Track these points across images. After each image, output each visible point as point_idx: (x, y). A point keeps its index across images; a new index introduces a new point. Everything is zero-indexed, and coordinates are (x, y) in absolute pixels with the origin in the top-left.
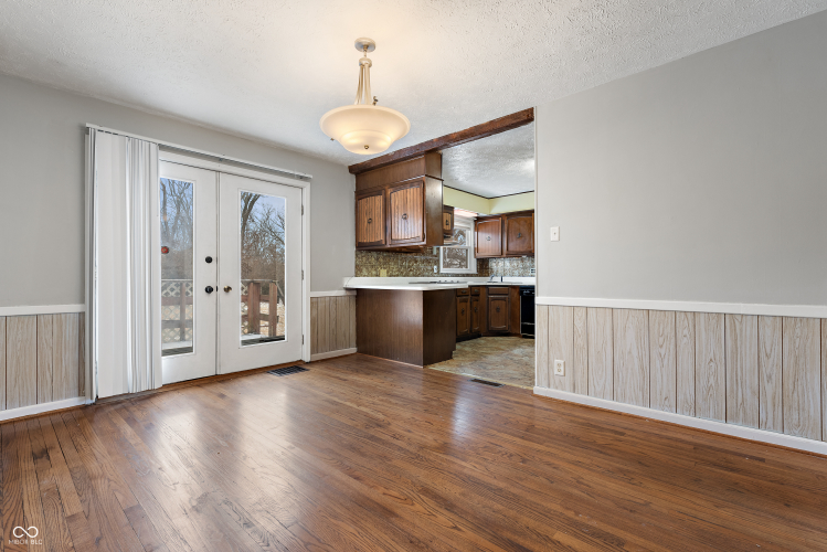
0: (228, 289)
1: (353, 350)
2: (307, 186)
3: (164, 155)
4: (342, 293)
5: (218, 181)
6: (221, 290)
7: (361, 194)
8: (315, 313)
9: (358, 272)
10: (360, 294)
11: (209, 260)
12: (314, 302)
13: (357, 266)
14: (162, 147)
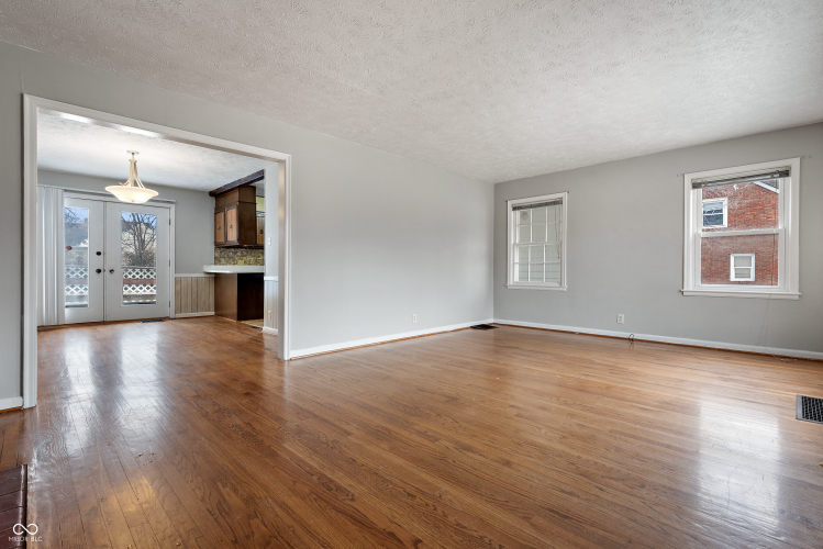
0: (111, 271)
1: (213, 313)
2: (173, 207)
3: (66, 194)
4: (203, 275)
5: (105, 207)
6: (107, 272)
7: (218, 210)
8: (178, 287)
9: (217, 261)
10: (217, 277)
11: (99, 254)
12: (177, 281)
13: (215, 258)
14: (66, 191)
